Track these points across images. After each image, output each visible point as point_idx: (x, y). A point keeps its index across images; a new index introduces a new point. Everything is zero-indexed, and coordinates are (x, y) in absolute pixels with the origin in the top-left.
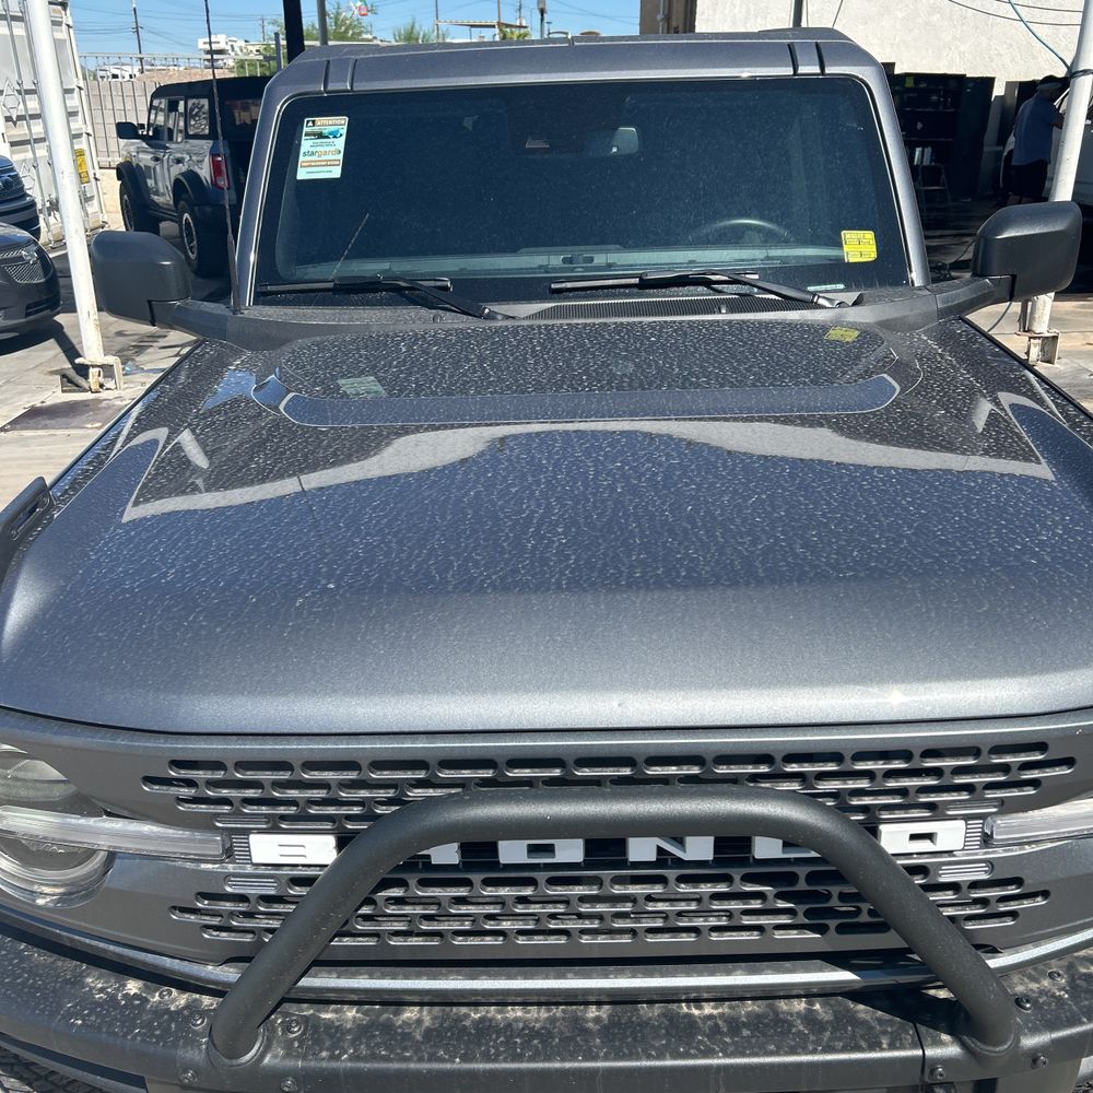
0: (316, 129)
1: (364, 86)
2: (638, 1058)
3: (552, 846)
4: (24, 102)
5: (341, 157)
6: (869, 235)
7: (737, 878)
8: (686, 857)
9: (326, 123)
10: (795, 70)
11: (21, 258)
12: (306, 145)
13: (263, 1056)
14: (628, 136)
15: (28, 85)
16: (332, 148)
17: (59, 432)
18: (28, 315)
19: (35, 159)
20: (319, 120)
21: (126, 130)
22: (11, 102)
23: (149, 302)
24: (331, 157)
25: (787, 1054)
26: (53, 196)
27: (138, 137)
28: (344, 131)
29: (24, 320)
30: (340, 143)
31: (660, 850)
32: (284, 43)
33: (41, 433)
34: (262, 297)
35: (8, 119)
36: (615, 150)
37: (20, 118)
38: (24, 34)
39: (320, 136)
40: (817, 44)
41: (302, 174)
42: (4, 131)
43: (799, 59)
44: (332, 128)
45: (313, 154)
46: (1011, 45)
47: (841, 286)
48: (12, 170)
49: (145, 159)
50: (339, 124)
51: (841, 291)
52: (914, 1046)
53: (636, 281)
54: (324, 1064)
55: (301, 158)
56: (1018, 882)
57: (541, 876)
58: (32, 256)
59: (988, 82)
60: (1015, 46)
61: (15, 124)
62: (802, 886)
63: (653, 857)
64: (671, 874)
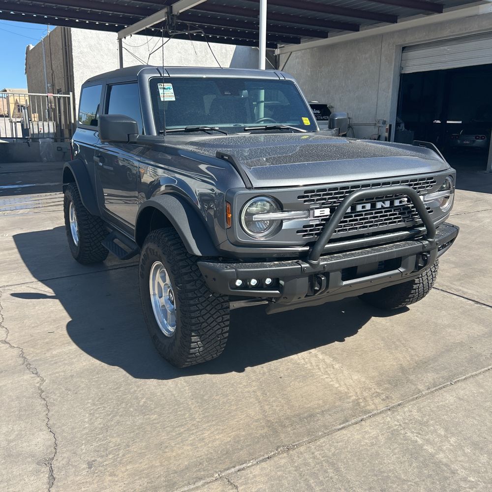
3: (365, 206)
6: (308, 119)
7: (393, 210)
8: (386, 206)
23: (128, 135)
24: (170, 94)
31: (382, 205)
52: (421, 243)
53: (265, 127)
56: (429, 208)
57: (364, 213)
62: (402, 211)
63: (381, 207)
64: (383, 210)
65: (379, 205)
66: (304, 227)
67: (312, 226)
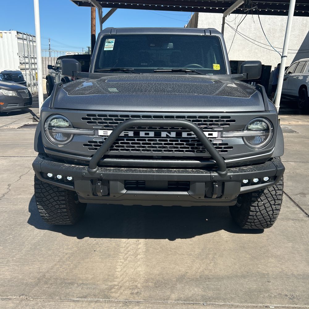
0: (108, 41)
1: (118, 34)
2: (162, 173)
3: (149, 133)
4: (25, 59)
5: (113, 46)
6: (219, 65)
7: (179, 140)
8: (171, 136)
9: (110, 40)
10: (205, 34)
11: (24, 92)
12: (106, 44)
13: (97, 171)
14: (171, 45)
15: (26, 56)
16: (111, 45)
17: (32, 129)
18: (24, 106)
19: (26, 73)
20: (109, 39)
21: (50, 67)
22: (22, 59)
23: (73, 72)
24: (111, 46)
25: (187, 173)
26: (29, 83)
27: (52, 69)
28: (114, 41)
29: (23, 107)
30: (113, 44)
31: (167, 135)
32: (90, 49)
33: (28, 129)
34: (95, 72)
35: (20, 63)
36: (168, 48)
37: (24, 63)
38: (26, 43)
39: (109, 42)
40: (210, 30)
41: (105, 49)
42: (19, 66)
43: (206, 32)
44: (112, 41)
45: (107, 46)
46: (276, 58)
47: (213, 74)
48: (21, 74)
49: (54, 75)
50: (113, 40)
51: (212, 75)
52: (209, 173)
53: (171, 70)
54: (108, 173)
55: (105, 46)
56: (227, 144)
57: (147, 139)
58: (27, 92)
59: (270, 67)
60: (277, 58)
61: (22, 64)
62: (190, 142)
63: (165, 136)
64: (168, 139)
65: (164, 134)
66: (89, 142)
67: (96, 142)
